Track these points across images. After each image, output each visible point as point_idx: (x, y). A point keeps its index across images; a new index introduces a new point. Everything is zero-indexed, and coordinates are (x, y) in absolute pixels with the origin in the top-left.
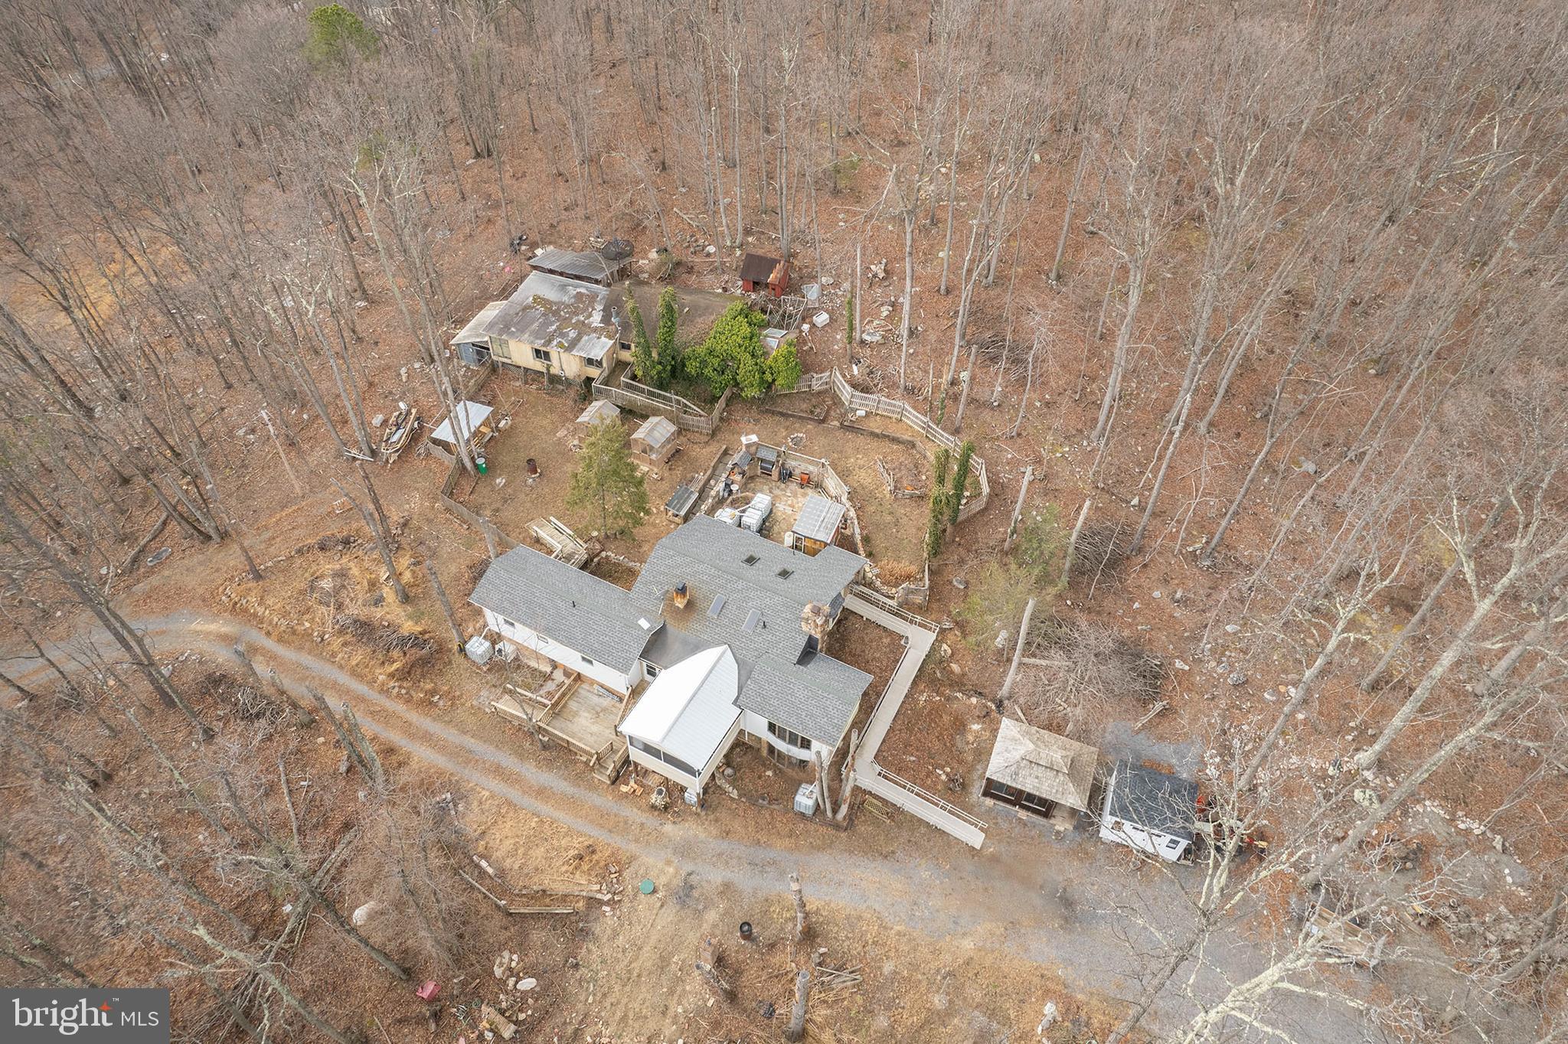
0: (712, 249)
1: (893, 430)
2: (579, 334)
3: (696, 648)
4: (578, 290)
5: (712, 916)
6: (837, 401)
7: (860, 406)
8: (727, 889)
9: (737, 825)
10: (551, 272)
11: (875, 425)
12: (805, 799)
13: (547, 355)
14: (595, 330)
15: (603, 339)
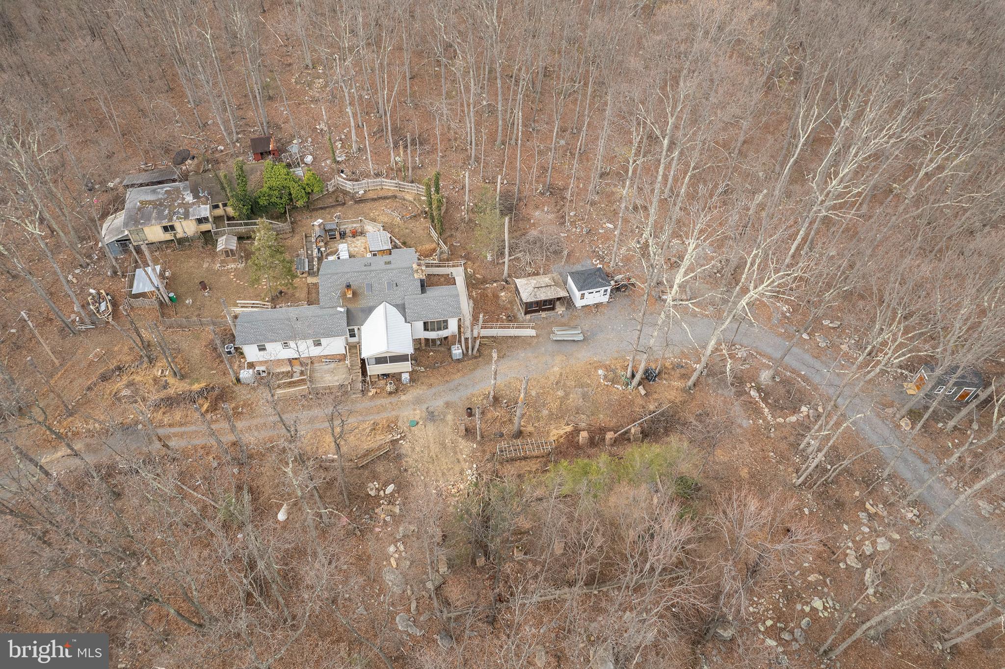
0: (221, 148)
1: (381, 194)
2: (185, 209)
3: (370, 310)
4: (165, 189)
5: (449, 417)
6: (345, 193)
7: (359, 189)
8: (448, 405)
9: (432, 380)
10: (141, 185)
11: (371, 195)
12: (457, 351)
13: (172, 228)
14: (194, 204)
15: (202, 206)
